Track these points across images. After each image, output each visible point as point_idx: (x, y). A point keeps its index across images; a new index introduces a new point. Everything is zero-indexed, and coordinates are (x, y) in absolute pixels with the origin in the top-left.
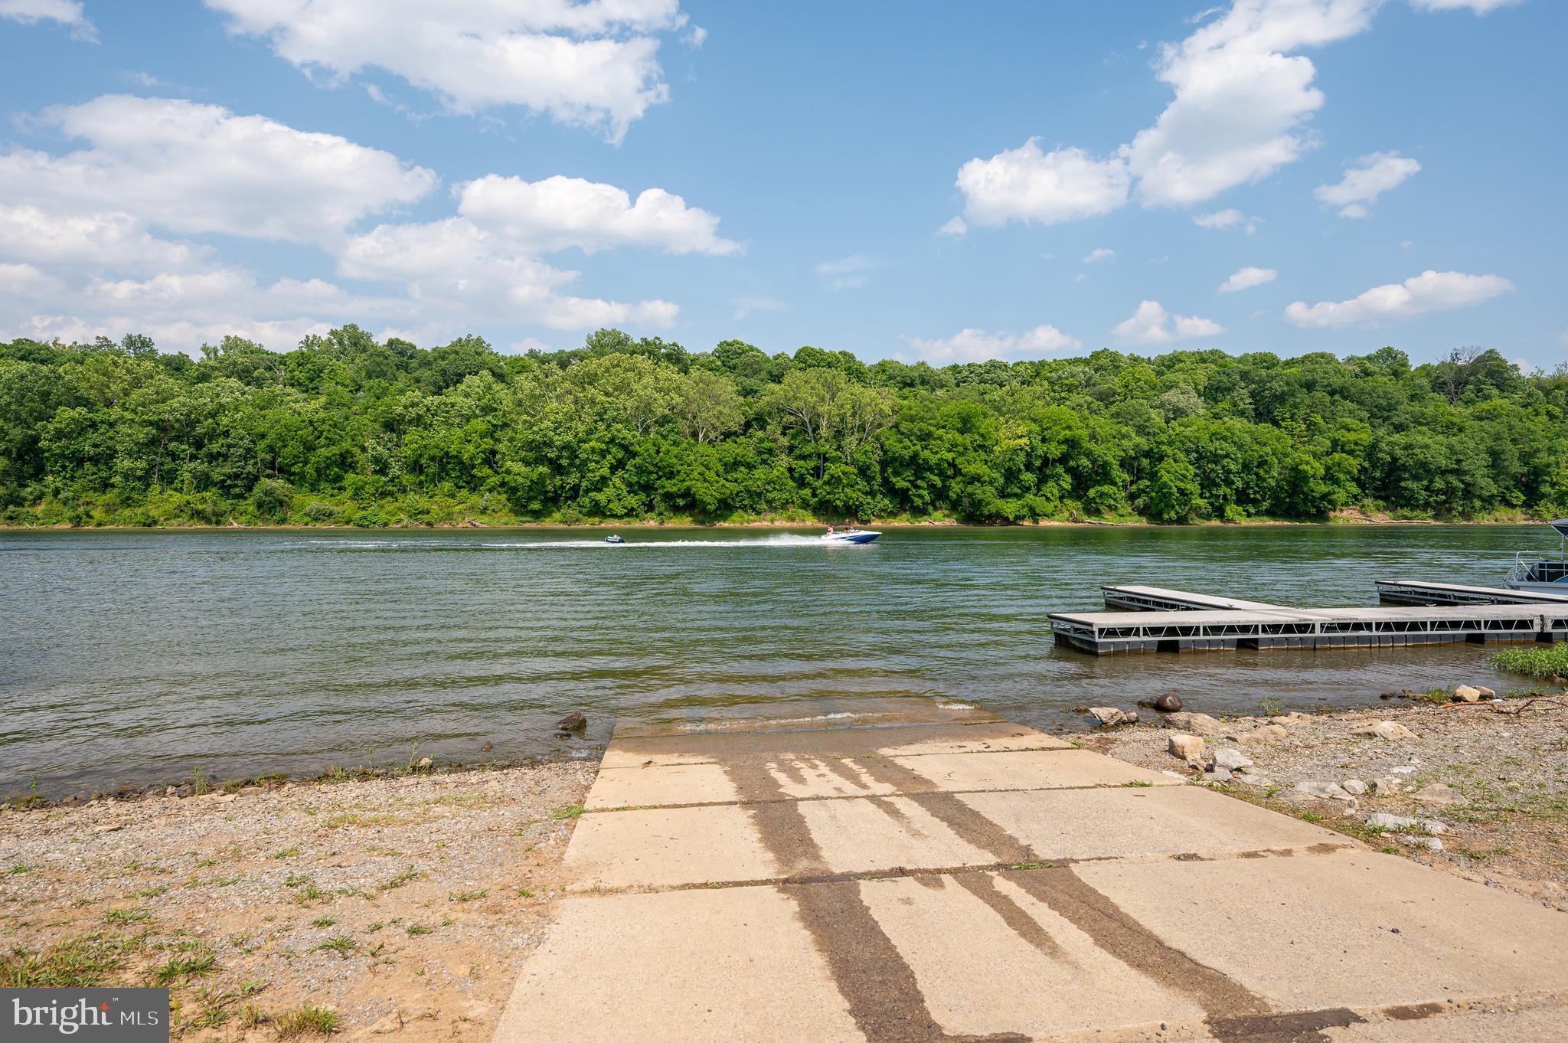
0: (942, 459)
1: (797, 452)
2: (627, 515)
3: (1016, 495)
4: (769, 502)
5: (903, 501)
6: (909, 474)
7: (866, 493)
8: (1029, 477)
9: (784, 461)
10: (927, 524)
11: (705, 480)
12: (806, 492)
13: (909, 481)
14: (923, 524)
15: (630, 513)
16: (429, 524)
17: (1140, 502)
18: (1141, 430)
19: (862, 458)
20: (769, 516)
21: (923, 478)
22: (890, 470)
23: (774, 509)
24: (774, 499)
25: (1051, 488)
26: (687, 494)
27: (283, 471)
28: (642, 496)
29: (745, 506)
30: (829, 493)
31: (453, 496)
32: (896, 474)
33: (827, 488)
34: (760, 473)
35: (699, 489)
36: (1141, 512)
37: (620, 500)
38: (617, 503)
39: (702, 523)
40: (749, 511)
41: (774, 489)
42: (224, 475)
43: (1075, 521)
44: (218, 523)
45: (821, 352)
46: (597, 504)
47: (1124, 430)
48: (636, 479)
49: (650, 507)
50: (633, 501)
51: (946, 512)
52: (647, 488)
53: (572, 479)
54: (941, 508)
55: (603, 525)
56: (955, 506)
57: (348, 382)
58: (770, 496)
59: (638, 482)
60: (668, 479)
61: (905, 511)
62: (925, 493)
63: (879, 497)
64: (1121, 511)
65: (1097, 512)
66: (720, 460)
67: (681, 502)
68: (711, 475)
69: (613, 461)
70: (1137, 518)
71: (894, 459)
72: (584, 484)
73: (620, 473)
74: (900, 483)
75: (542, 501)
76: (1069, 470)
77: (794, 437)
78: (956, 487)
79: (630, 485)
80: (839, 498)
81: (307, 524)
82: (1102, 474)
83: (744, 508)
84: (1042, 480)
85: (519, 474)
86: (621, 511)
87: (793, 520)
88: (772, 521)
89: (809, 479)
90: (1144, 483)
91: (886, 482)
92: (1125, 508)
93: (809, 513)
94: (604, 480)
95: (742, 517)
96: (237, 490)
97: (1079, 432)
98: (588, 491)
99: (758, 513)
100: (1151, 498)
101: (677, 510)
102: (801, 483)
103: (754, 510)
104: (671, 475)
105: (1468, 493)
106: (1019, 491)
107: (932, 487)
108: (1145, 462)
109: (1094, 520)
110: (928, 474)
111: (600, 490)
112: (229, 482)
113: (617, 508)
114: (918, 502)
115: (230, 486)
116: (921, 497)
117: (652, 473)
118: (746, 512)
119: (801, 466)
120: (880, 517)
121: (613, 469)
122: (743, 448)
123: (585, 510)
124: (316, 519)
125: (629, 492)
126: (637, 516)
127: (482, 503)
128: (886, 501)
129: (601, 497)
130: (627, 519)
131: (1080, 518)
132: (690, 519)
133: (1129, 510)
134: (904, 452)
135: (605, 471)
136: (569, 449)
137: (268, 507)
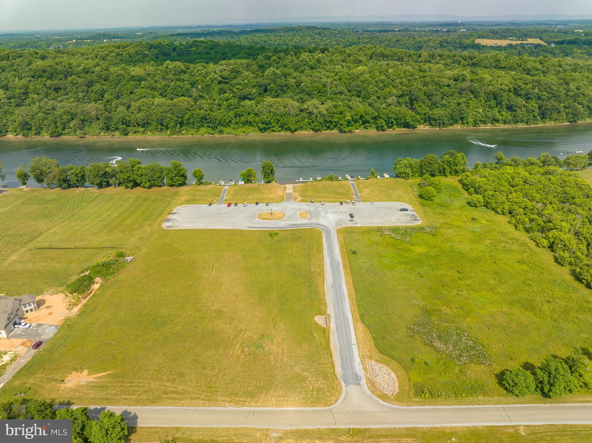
0: (336, 120)
4: (304, 128)
5: (328, 128)
6: (329, 123)
7: (321, 127)
8: (352, 123)
9: (307, 120)
12: (310, 126)
21: (332, 124)
25: (357, 124)
26: (289, 127)
27: (222, 125)
28: (281, 128)
29: (299, 129)
31: (249, 128)
32: (327, 123)
33: (314, 126)
34: (302, 123)
35: (291, 126)
37: (277, 129)
39: (292, 133)
41: (305, 125)
42: (212, 126)
43: (362, 130)
44: (213, 135)
47: (374, 111)
49: (283, 130)
50: (280, 129)
52: (282, 127)
53: (269, 126)
54: (336, 129)
60: (286, 125)
62: (332, 126)
63: (324, 127)
65: (367, 128)
66: (295, 120)
68: (293, 124)
69: (276, 122)
70: (375, 129)
71: (326, 121)
72: (271, 126)
74: (328, 125)
76: (361, 120)
78: (338, 125)
79: (279, 126)
80: (316, 128)
84: (356, 122)
86: (278, 131)
91: (325, 125)
94: (275, 126)
98: (272, 128)
101: (287, 130)
102: (310, 124)
103: (301, 130)
105: (444, 124)
107: (334, 125)
109: (365, 130)
114: (331, 128)
115: (213, 128)
117: (283, 124)
119: (309, 121)
120: (324, 130)
121: (276, 124)
122: (299, 118)
123: (271, 131)
129: (274, 129)
134: (328, 119)
135: (275, 124)
136: (269, 121)
137: (221, 132)
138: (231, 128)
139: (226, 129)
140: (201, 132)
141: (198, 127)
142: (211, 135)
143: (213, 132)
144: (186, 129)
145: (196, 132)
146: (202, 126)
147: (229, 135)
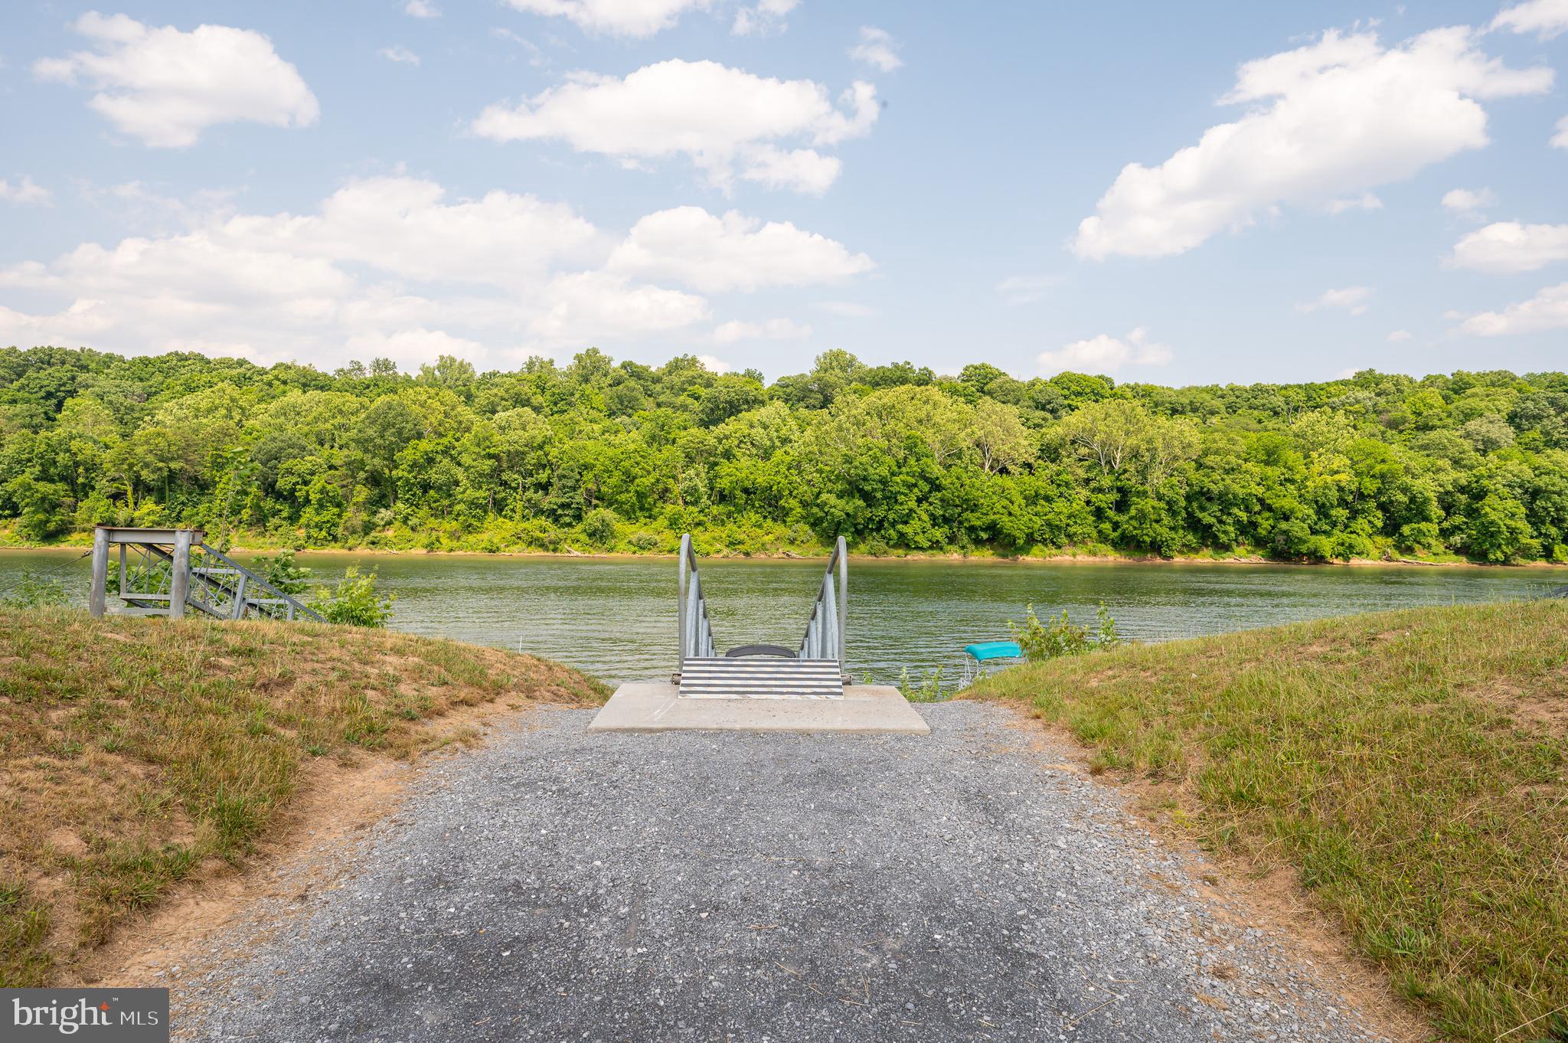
0: (1250, 494)
1: (1093, 484)
2: (931, 548)
3: (1324, 532)
4: (1068, 536)
5: (1207, 537)
6: (1215, 508)
7: (1171, 529)
8: (1341, 513)
9: (1081, 494)
10: (1232, 560)
11: (1010, 514)
12: (1106, 526)
13: (1215, 516)
14: (1228, 560)
15: (935, 545)
16: (747, 554)
17: (1457, 539)
18: (1457, 463)
19: (1171, 494)
20: (1070, 550)
21: (1229, 514)
22: (1195, 505)
23: (1075, 544)
24: (1075, 534)
25: (1361, 523)
26: (992, 527)
28: (946, 529)
29: (1045, 540)
30: (1135, 528)
31: (760, 526)
32: (1203, 509)
33: (1134, 523)
34: (1060, 505)
35: (1005, 522)
36: (1458, 551)
37: (924, 532)
38: (921, 535)
39: (1004, 556)
40: (1050, 545)
41: (1075, 523)
42: (556, 504)
43: (1389, 559)
44: (555, 550)
45: (1085, 378)
46: (902, 535)
47: (1440, 463)
48: (941, 513)
49: (952, 540)
50: (938, 534)
51: (1249, 548)
52: (952, 521)
53: (880, 512)
54: (1244, 544)
55: (909, 557)
56: (1259, 543)
57: (602, 407)
58: (1072, 530)
59: (943, 516)
60: (972, 511)
61: (1207, 546)
62: (1231, 529)
63: (1181, 532)
64: (1434, 549)
65: (1410, 550)
66: (1021, 493)
67: (984, 536)
68: (1015, 509)
69: (919, 494)
70: (1454, 557)
71: (1201, 493)
72: (891, 516)
73: (925, 505)
74: (1207, 518)
75: (852, 533)
76: (1382, 507)
77: (1089, 469)
78: (1265, 523)
79: (933, 517)
80: (1146, 534)
81: (634, 553)
82: (1417, 510)
83: (1044, 542)
84: (1354, 514)
85: (835, 507)
86: (926, 544)
87: (1095, 555)
88: (1074, 555)
89: (1111, 513)
90: (1459, 519)
91: (1190, 515)
92: (1438, 546)
93: (1110, 548)
94: (910, 513)
95: (1042, 551)
96: (567, 520)
97: (1396, 466)
98: (894, 523)
99: (1059, 547)
100: (1469, 536)
101: (978, 542)
102: (1100, 517)
103: (1054, 543)
104: (975, 508)
106: (1328, 528)
107: (1238, 522)
108: (1464, 498)
109: (1407, 558)
110: (1235, 510)
111: (906, 523)
112: (560, 512)
113: (921, 540)
114: (1223, 538)
115: (561, 516)
116: (1225, 532)
117: (957, 506)
118: (1046, 545)
119: (1102, 500)
120: (1181, 552)
121: (919, 501)
122: (1041, 481)
123: (891, 543)
124: (642, 548)
125: (933, 526)
126: (941, 549)
127: (789, 533)
128: (1190, 537)
129: (907, 530)
130: (931, 552)
131: (1394, 558)
132: (991, 552)
133: (1442, 548)
134: (1213, 487)
135: (913, 504)
136: (883, 482)
137: (599, 535)
138: (661, 522)
139: (633, 528)
140: (485, 536)
141: (473, 504)
142: (537, 553)
143: (554, 532)
144: (405, 520)
145: (454, 535)
146: (499, 506)
147: (646, 554)
